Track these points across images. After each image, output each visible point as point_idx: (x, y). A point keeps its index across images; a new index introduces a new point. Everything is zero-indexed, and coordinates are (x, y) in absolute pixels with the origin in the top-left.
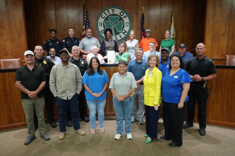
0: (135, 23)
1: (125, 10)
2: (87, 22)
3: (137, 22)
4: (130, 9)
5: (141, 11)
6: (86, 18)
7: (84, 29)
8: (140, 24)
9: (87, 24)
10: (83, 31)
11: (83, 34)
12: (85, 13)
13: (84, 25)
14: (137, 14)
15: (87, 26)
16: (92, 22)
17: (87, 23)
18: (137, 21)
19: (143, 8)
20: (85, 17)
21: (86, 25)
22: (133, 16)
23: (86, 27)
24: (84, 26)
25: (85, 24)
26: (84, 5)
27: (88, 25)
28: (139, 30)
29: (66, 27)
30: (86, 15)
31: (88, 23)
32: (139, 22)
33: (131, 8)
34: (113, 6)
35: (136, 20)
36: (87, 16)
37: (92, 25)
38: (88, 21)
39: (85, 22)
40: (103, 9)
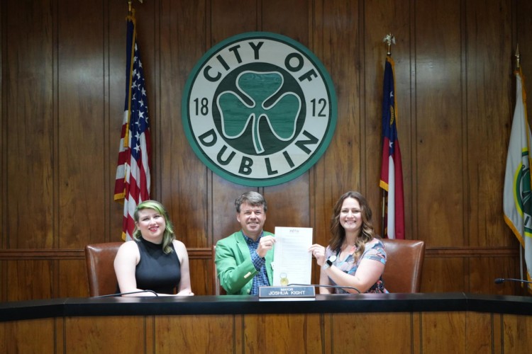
0: (353, 103)
1: (307, 45)
2: (139, 96)
3: (359, 96)
4: (331, 42)
5: (376, 51)
7: (124, 127)
8: (372, 109)
10: (123, 136)
11: (122, 149)
12: (134, 59)
13: (126, 108)
14: (359, 67)
15: (141, 115)
16: (164, 99)
17: (138, 100)
18: (362, 94)
19: (388, 37)
20: (134, 72)
21: (135, 108)
22: (342, 75)
23: (134, 117)
24: (127, 113)
25: (133, 101)
26: (130, 25)
27: (143, 109)
28: (370, 131)
29: (48, 117)
30: (136, 66)
31: (145, 99)
33: (335, 39)
34: (257, 30)
35: (359, 91)
36: (139, 70)
37: (163, 108)
38: (144, 92)
39: (132, 97)
40: (213, 42)
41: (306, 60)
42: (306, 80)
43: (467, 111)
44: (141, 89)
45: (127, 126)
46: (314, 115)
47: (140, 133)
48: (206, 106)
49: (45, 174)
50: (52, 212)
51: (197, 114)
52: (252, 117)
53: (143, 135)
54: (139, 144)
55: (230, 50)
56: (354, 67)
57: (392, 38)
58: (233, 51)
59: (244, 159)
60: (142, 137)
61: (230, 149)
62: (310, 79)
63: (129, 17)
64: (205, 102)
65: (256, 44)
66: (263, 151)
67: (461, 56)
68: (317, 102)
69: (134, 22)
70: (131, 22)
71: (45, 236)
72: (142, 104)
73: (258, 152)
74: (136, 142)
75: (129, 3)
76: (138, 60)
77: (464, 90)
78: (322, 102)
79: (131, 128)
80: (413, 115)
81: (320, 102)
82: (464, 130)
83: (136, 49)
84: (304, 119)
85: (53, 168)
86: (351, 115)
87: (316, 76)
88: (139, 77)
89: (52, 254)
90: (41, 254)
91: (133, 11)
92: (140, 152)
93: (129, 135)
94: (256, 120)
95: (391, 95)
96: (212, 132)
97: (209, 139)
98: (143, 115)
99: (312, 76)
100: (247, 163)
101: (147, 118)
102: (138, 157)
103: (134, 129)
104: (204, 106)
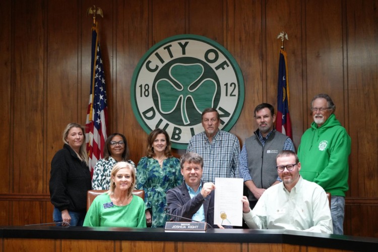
0: (258, 85)
1: (222, 44)
2: (100, 84)
3: (262, 80)
4: (240, 40)
5: (274, 45)
6: (97, 71)
7: (89, 106)
8: (272, 90)
9: (102, 89)
10: (89, 113)
11: (87, 122)
12: (97, 58)
13: (91, 93)
14: (263, 57)
15: (101, 97)
16: (119, 86)
17: (99, 86)
18: (264, 78)
19: (281, 35)
20: (96, 67)
21: (97, 92)
22: (249, 64)
23: (96, 99)
24: (92, 97)
25: (95, 88)
26: (94, 34)
27: (103, 93)
29: (40, 101)
30: (98, 62)
31: (103, 85)
32: (269, 80)
33: (243, 38)
34: (185, 33)
35: (262, 77)
36: (100, 65)
37: (118, 91)
38: (103, 81)
39: (95, 85)
40: (154, 43)
41: (220, 54)
42: (221, 69)
43: (348, 90)
44: (101, 79)
45: (92, 105)
46: (227, 95)
47: (100, 111)
48: (147, 90)
49: (38, 141)
50: (42, 167)
51: (141, 96)
52: (181, 97)
53: (103, 112)
54: (100, 118)
55: (165, 48)
56: (258, 58)
57: (285, 35)
58: (166, 50)
59: (175, 129)
60: (102, 114)
61: (165, 122)
62: (223, 68)
63: (94, 28)
64: (147, 88)
65: (183, 44)
66: (189, 122)
67: (343, 47)
68: (229, 85)
69: (97, 31)
70: (95, 31)
71: (37, 184)
72: (102, 90)
73: (185, 124)
74: (97, 116)
75: (94, 18)
76: (99, 58)
77: (346, 73)
78: (233, 85)
79: (94, 107)
80: (305, 94)
81: (231, 85)
82: (346, 104)
83: (98, 50)
84: (219, 99)
85: (43, 136)
86: (256, 95)
87: (228, 66)
88: (100, 71)
89: (42, 197)
90: (34, 197)
91: (97, 24)
92: (100, 124)
93: (93, 112)
94: (184, 100)
95: (284, 79)
96: (152, 109)
97: (150, 114)
98: (103, 97)
99: (225, 66)
100: (177, 132)
101: (105, 100)
102: (99, 127)
103: (96, 108)
104: (146, 90)
